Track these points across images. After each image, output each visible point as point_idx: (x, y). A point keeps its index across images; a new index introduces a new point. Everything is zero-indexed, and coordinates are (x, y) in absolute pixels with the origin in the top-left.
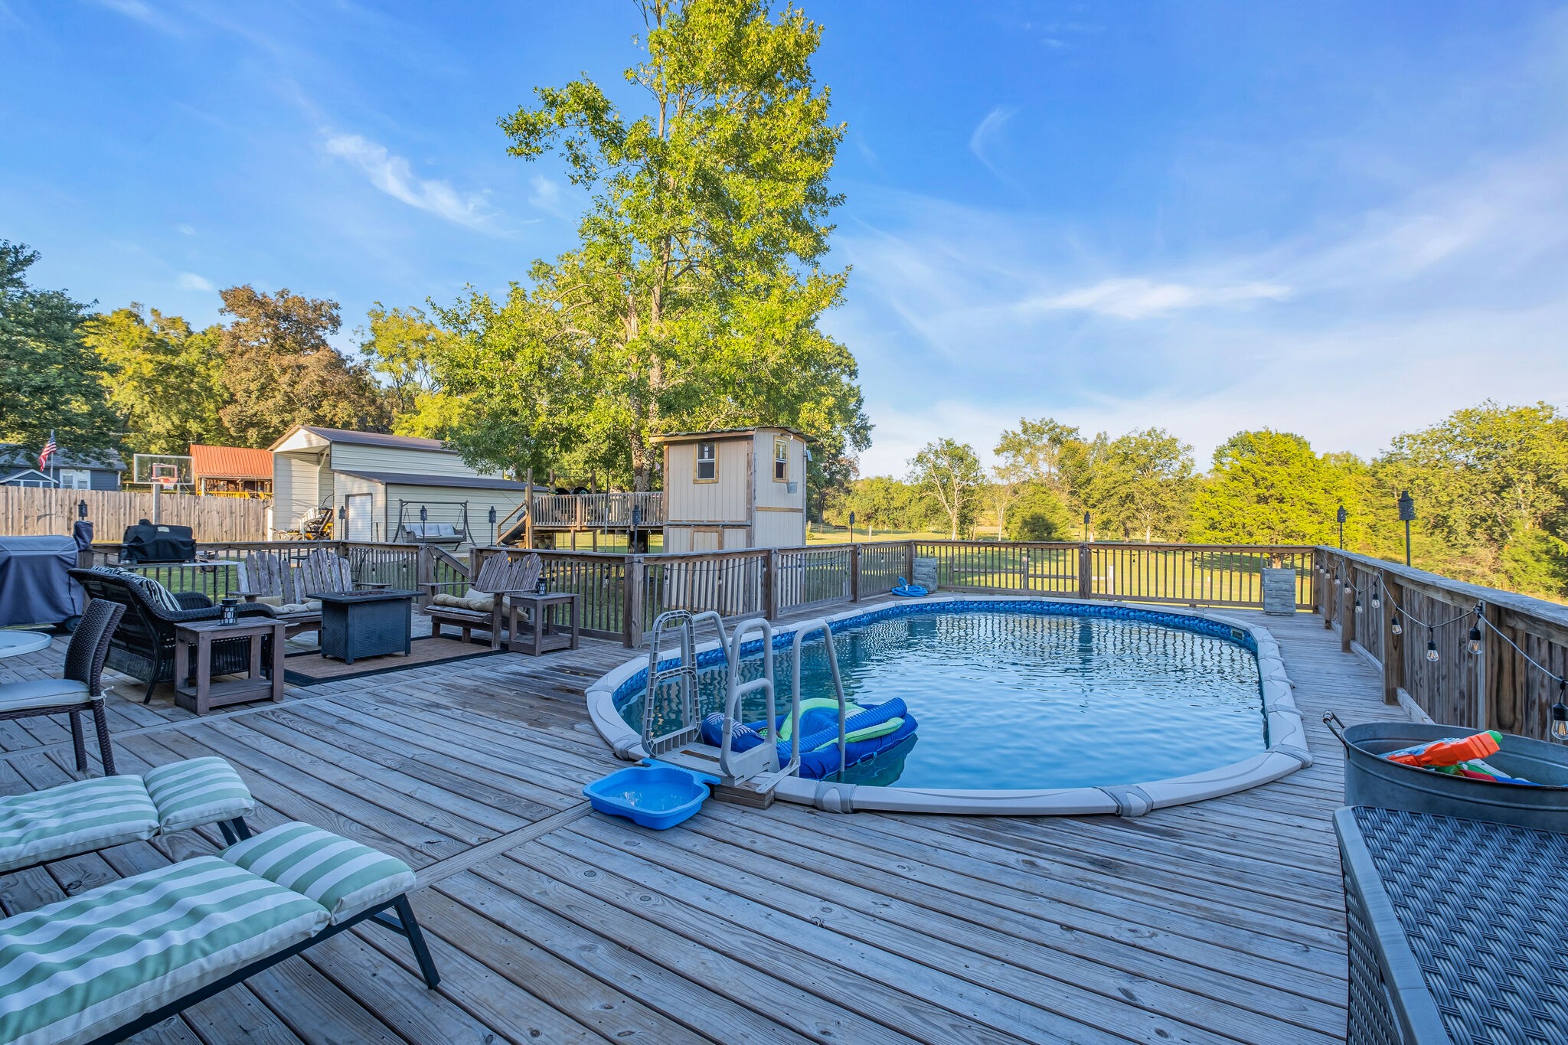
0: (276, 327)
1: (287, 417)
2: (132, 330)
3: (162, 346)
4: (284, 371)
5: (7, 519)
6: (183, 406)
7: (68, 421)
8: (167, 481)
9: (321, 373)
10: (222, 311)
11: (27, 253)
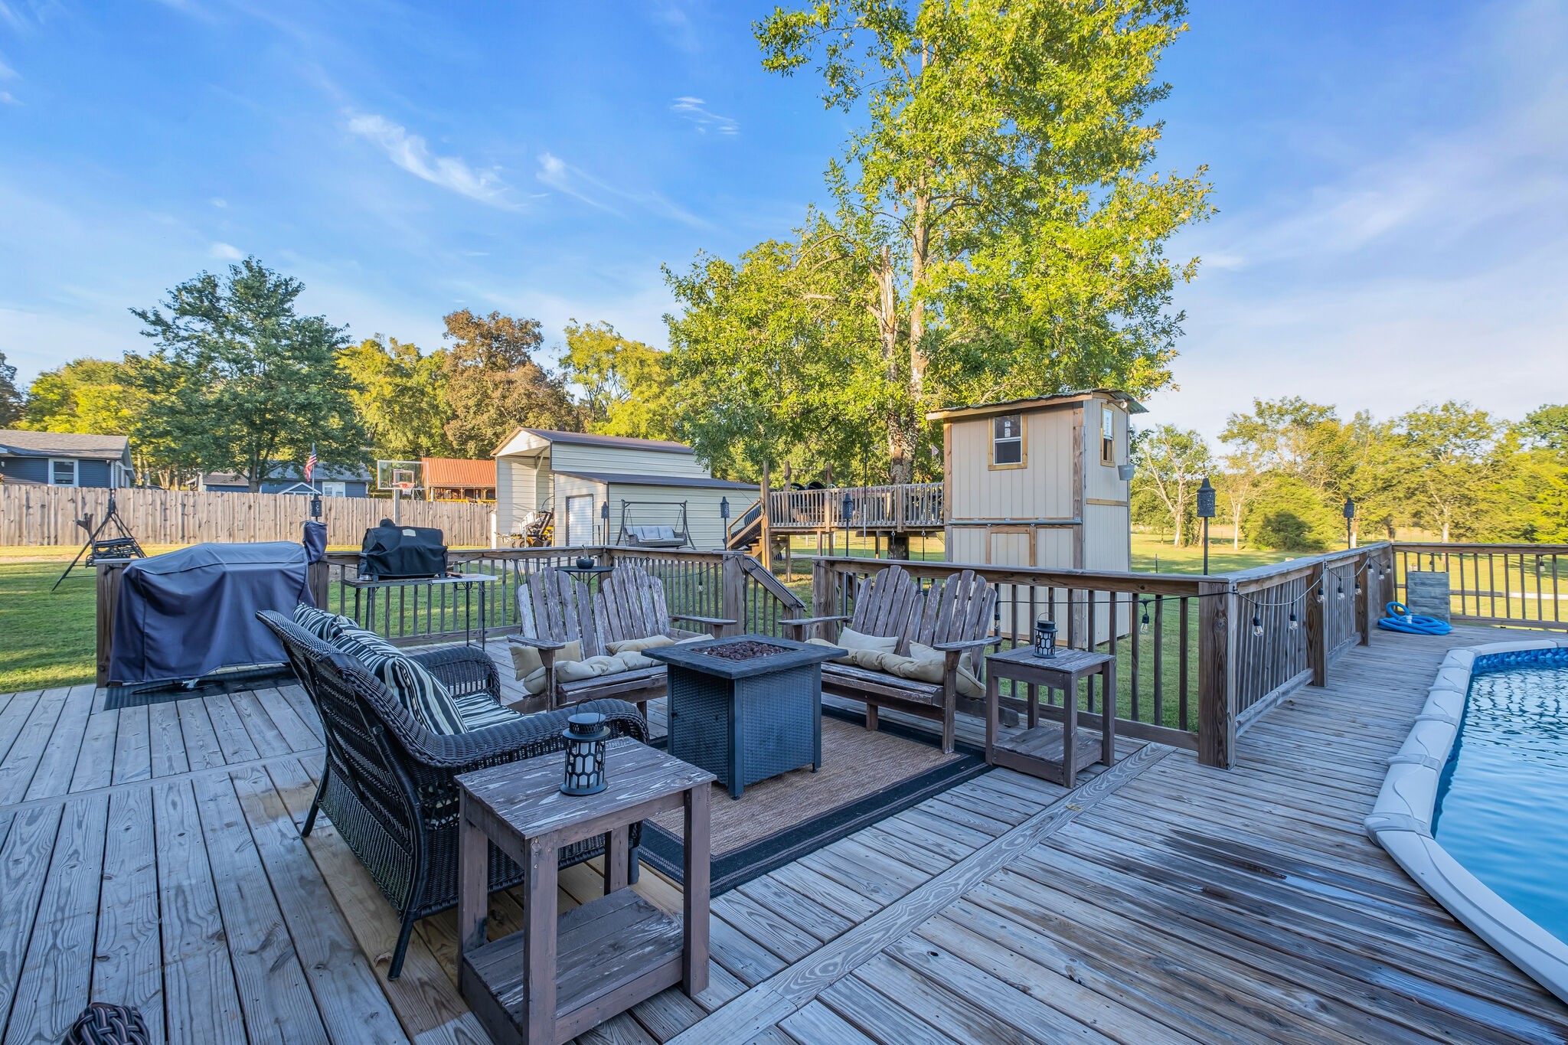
0: (489, 345)
1: (499, 429)
2: (376, 357)
3: (398, 370)
4: (496, 386)
5: (276, 525)
6: (415, 423)
7: (327, 436)
8: (405, 486)
9: (529, 387)
10: (445, 335)
11: (295, 284)
